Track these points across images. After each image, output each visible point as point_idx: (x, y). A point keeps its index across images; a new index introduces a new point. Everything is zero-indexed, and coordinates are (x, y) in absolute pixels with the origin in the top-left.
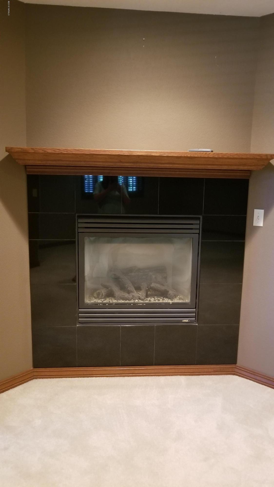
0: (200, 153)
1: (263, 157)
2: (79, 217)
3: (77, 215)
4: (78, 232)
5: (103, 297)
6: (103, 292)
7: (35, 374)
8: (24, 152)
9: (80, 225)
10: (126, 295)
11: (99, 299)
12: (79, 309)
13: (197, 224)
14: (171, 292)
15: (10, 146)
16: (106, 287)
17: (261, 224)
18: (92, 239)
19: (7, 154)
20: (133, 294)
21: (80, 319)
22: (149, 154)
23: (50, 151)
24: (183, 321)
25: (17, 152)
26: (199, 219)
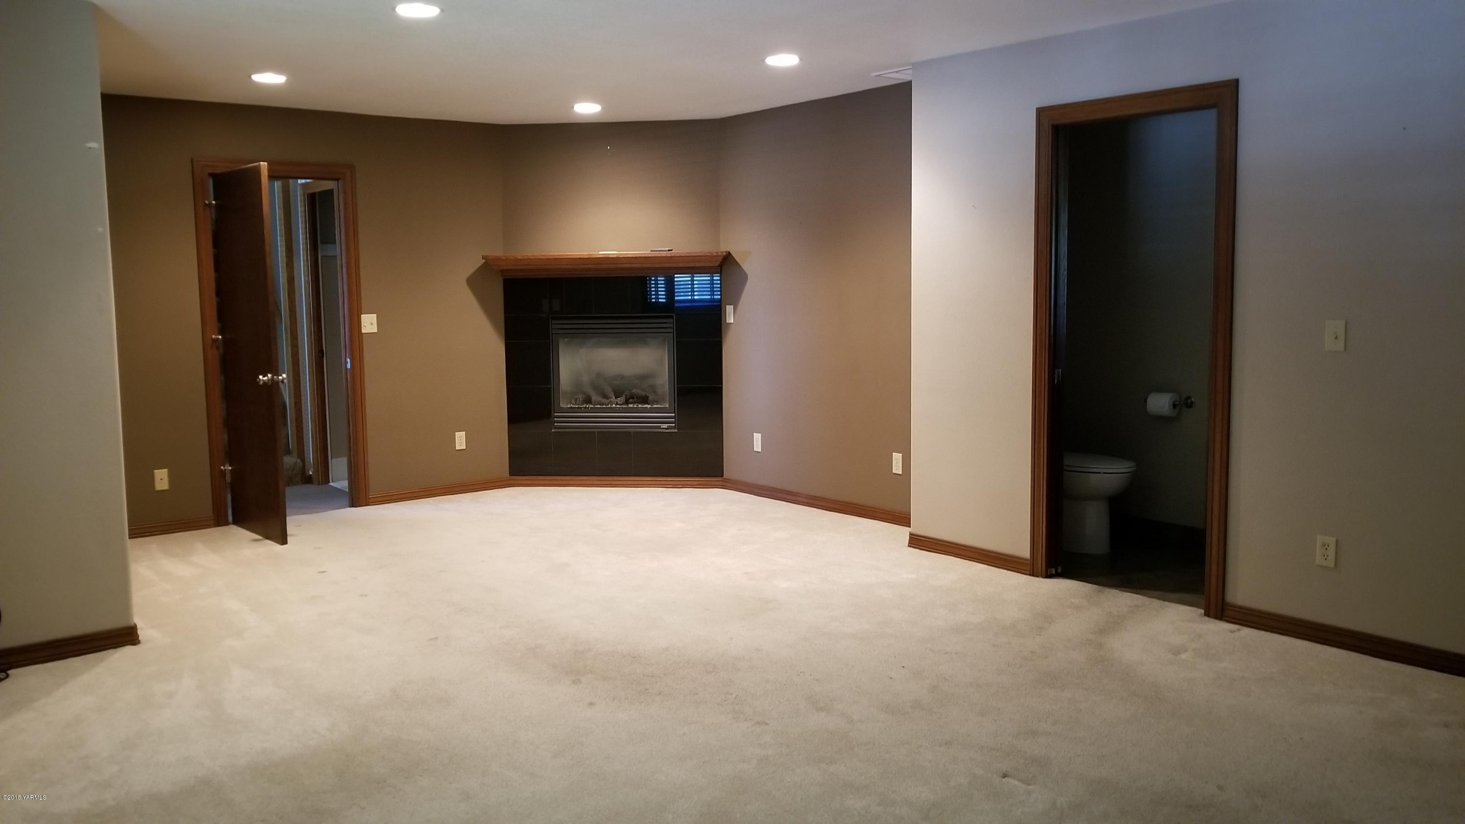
0: (659, 253)
1: (714, 254)
2: (553, 318)
3: (550, 316)
4: (552, 334)
5: (581, 403)
6: (581, 397)
7: (512, 482)
8: (498, 259)
9: (554, 326)
10: (604, 400)
11: (576, 405)
12: (554, 413)
13: (671, 323)
14: (651, 398)
15: (485, 254)
16: (584, 393)
17: (732, 322)
18: (566, 340)
19: (484, 261)
20: (612, 399)
21: (555, 424)
22: (606, 256)
23: (519, 257)
24: (662, 427)
25: (492, 259)
26: (672, 317)
